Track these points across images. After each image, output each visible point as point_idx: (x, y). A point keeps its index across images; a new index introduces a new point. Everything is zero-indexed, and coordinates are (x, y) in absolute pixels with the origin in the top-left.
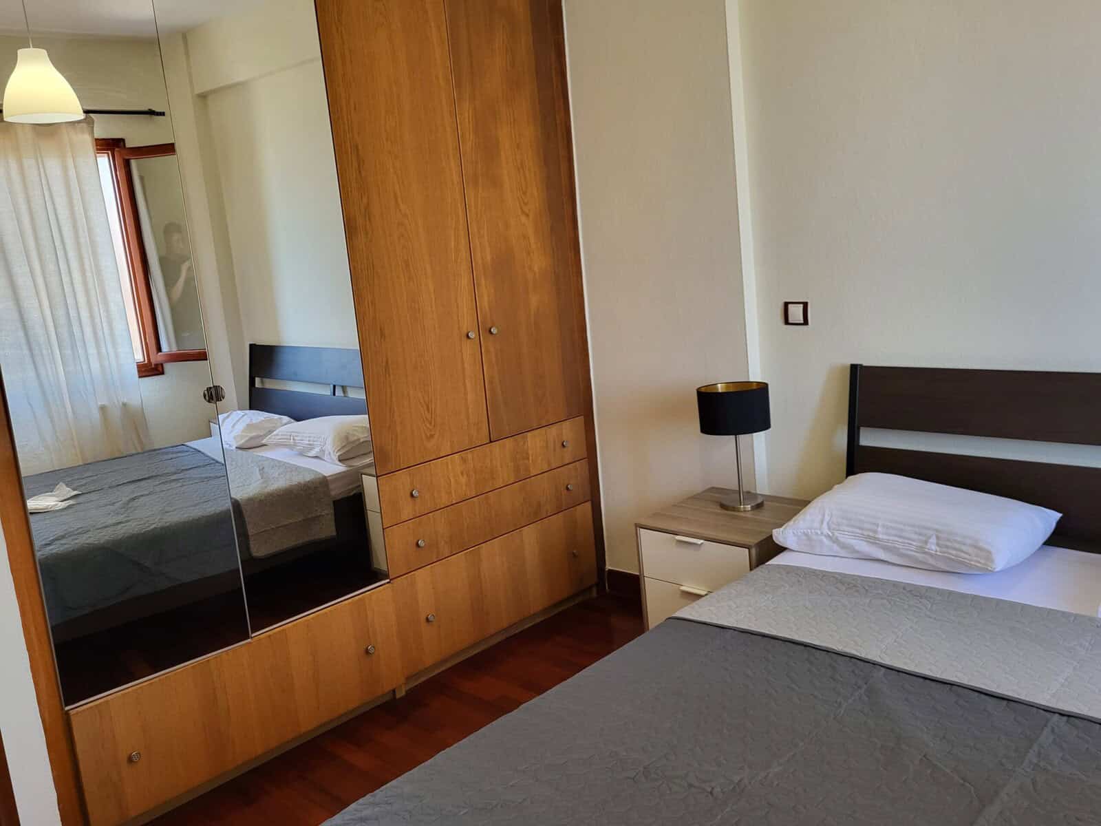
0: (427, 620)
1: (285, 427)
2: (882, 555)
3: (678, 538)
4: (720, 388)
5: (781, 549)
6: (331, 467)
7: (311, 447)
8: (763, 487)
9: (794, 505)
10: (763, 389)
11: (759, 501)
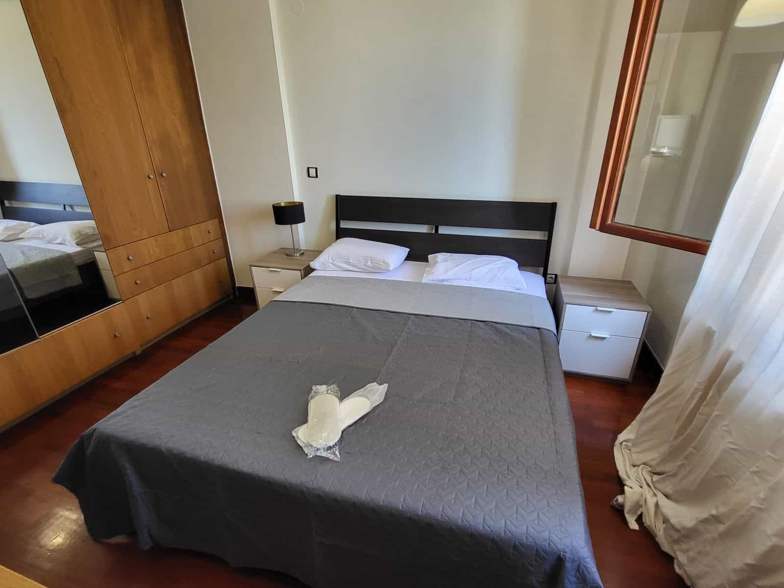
0: (148, 318)
1: (33, 228)
2: (351, 268)
3: (270, 269)
4: (283, 204)
5: (313, 270)
6: (72, 248)
7: (55, 238)
8: (303, 247)
9: (317, 253)
10: (301, 205)
11: (302, 252)
